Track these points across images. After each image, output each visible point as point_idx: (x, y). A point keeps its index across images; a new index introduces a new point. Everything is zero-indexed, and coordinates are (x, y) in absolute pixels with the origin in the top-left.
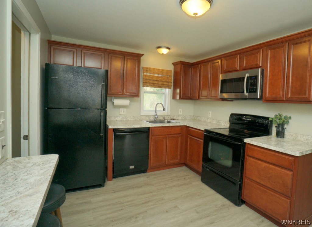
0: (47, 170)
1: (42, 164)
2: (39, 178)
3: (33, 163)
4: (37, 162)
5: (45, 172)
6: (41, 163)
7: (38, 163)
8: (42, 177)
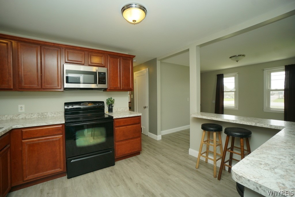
0: (258, 154)
1: (261, 164)
2: (268, 152)
3: (275, 173)
4: (268, 170)
5: (261, 154)
6: (262, 166)
7: (266, 168)
8: (265, 151)
